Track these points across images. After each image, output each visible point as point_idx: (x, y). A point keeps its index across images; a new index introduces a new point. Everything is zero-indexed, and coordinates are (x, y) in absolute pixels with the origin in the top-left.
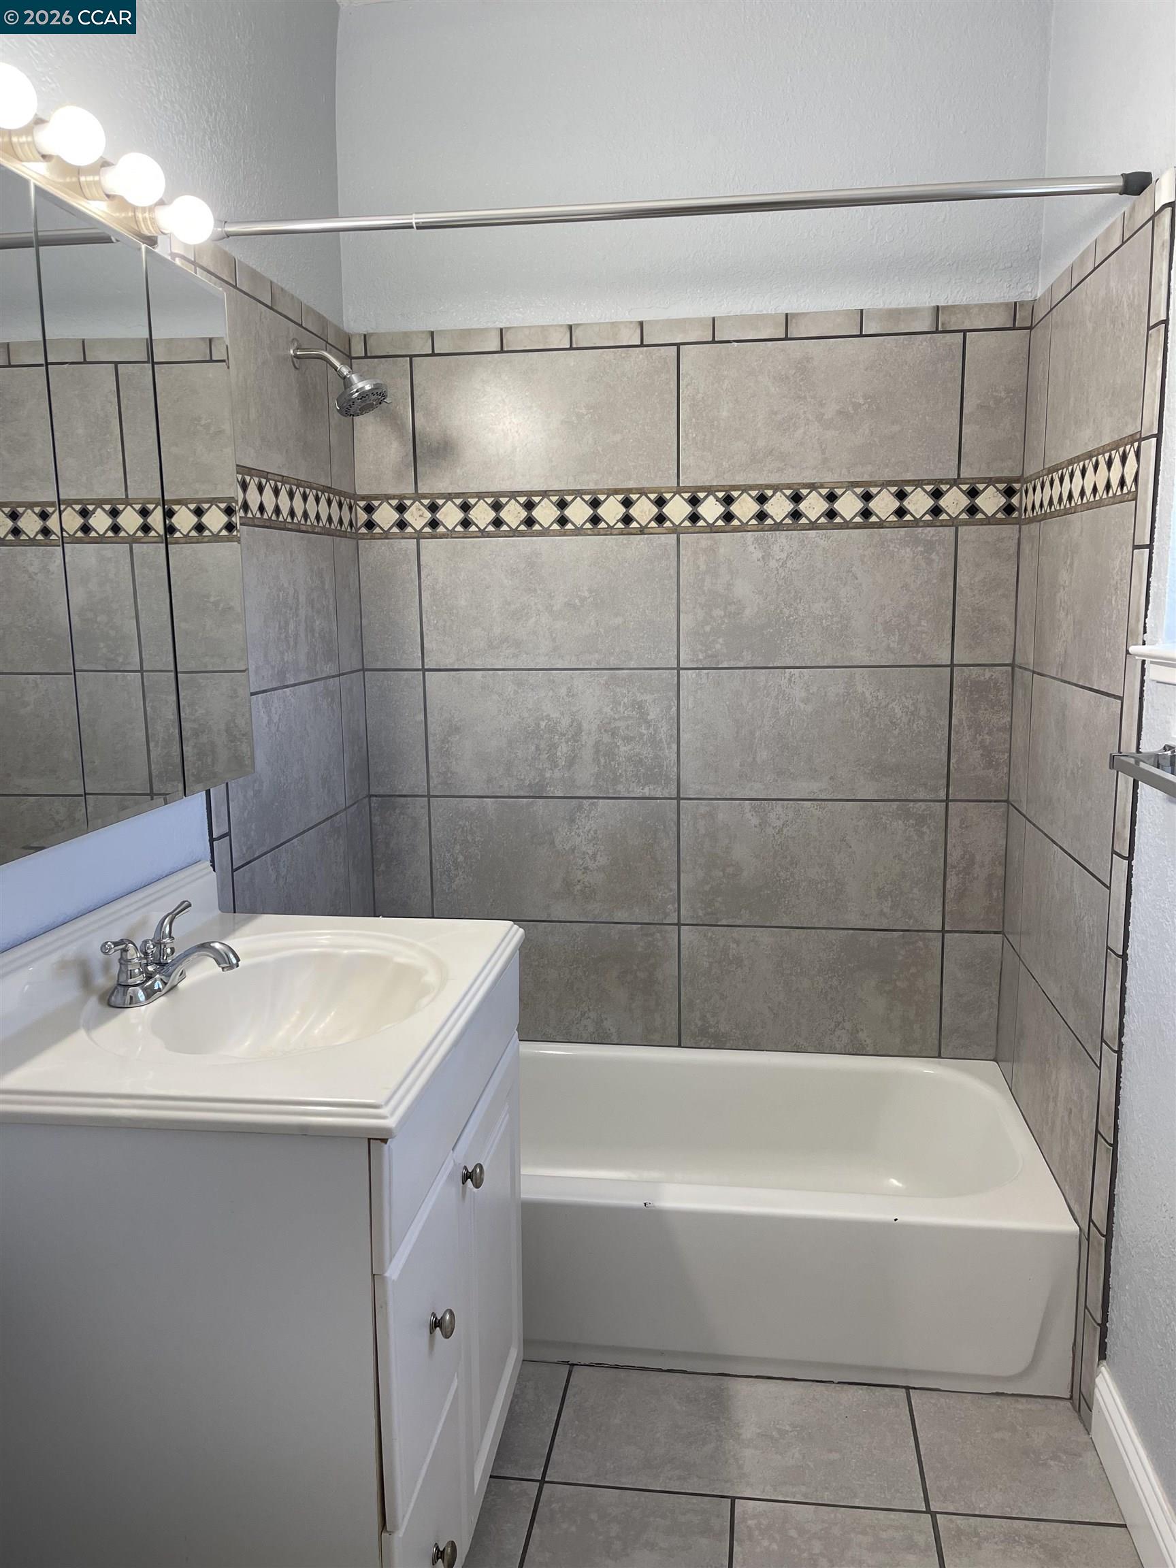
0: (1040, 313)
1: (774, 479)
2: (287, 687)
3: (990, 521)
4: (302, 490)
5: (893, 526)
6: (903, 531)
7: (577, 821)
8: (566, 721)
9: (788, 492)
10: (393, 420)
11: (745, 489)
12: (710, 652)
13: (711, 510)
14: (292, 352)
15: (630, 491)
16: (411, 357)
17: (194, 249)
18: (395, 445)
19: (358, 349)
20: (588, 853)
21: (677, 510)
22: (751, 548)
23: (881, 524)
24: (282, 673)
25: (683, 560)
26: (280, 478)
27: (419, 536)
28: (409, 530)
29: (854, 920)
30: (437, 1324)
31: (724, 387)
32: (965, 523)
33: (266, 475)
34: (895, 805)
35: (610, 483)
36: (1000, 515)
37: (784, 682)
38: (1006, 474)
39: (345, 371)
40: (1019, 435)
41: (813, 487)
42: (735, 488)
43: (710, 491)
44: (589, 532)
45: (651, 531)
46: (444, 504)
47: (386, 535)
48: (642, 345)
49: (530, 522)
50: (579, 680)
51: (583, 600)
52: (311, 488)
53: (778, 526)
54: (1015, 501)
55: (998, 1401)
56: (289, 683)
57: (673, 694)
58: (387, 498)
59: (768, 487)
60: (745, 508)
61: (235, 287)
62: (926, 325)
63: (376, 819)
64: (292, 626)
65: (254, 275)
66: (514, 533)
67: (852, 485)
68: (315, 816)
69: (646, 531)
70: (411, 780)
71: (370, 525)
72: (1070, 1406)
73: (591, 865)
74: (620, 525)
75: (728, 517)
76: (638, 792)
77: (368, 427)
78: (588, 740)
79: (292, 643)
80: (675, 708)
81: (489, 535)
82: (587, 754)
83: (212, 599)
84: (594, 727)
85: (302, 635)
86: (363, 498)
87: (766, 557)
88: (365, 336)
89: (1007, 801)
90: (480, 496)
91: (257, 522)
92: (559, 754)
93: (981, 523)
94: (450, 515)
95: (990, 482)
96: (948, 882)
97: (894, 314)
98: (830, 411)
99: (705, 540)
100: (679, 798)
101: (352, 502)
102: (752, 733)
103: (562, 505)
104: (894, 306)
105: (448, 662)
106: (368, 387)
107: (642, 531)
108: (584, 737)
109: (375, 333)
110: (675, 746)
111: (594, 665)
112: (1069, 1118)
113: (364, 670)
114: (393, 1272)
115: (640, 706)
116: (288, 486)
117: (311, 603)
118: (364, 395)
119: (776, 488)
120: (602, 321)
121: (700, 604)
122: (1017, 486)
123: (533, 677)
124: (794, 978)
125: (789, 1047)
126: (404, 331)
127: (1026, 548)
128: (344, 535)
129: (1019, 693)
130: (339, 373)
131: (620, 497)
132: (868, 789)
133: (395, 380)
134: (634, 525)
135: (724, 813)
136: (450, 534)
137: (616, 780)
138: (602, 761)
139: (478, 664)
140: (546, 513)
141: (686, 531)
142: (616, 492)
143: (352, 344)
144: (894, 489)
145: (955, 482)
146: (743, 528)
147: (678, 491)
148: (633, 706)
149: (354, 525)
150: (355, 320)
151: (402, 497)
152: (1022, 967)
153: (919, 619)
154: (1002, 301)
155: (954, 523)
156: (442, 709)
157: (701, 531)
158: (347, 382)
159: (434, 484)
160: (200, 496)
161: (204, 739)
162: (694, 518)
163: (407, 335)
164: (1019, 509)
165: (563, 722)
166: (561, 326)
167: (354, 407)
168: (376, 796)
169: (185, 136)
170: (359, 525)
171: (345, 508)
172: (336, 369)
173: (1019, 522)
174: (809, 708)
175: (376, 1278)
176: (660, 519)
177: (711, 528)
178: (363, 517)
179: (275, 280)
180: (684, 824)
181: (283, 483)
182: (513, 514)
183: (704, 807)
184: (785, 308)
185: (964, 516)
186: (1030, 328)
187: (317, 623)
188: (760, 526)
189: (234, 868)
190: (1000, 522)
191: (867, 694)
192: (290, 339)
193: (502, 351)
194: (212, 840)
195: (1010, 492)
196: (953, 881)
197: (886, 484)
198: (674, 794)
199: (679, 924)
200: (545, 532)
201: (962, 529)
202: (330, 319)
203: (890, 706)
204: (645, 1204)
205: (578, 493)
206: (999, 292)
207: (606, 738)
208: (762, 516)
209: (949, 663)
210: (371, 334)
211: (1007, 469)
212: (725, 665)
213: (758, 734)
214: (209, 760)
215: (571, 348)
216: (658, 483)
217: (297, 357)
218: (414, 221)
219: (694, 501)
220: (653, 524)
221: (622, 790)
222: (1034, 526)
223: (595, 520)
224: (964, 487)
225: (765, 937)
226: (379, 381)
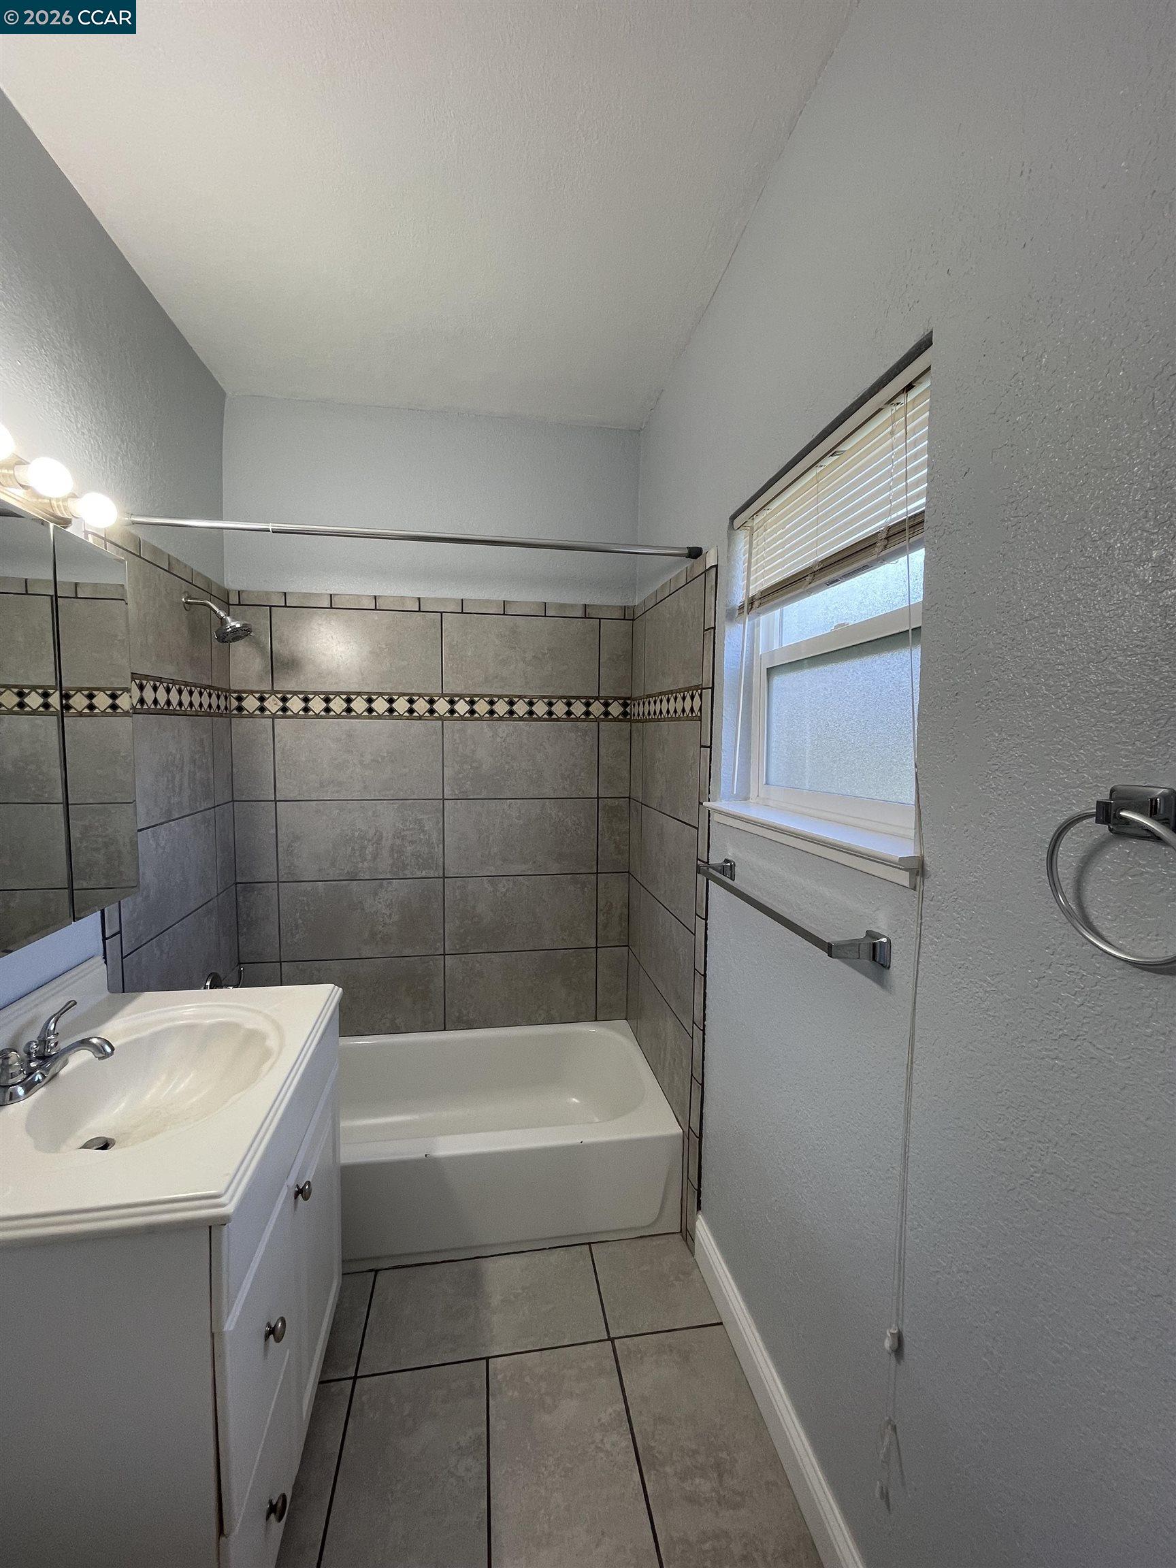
0: (638, 613)
1: (499, 692)
2: (173, 820)
3: (615, 720)
4: (189, 688)
5: (564, 720)
6: (570, 724)
7: (379, 894)
8: (371, 832)
9: (507, 700)
10: (257, 644)
11: (482, 697)
12: (462, 790)
13: (462, 707)
14: (183, 600)
15: (413, 694)
16: (271, 607)
17: (105, 530)
18: (258, 660)
19: (234, 599)
20: (386, 914)
21: (442, 706)
22: (486, 730)
23: (558, 720)
24: (169, 812)
25: (446, 736)
26: (171, 681)
27: (274, 716)
28: (267, 713)
29: (548, 944)
30: (272, 1331)
31: (469, 638)
32: (603, 720)
33: (160, 680)
34: (569, 876)
35: (401, 690)
36: (620, 717)
37: (506, 807)
38: (623, 695)
39: (222, 614)
40: (629, 675)
41: (520, 697)
42: (477, 696)
43: (462, 697)
44: (387, 717)
45: (426, 718)
46: (291, 698)
47: (251, 715)
48: (419, 611)
49: (349, 710)
50: (380, 806)
51: (383, 758)
52: (196, 687)
53: (501, 718)
54: (628, 710)
55: (641, 1242)
56: (174, 818)
57: (440, 815)
58: (252, 692)
59: (495, 696)
60: (482, 707)
61: (140, 557)
62: (580, 614)
63: (240, 899)
64: (177, 779)
65: (155, 550)
66: (338, 716)
67: (542, 697)
68: (193, 905)
69: (423, 718)
70: (266, 871)
71: (240, 709)
72: (680, 1237)
73: (388, 921)
74: (406, 714)
75: (472, 712)
76: (418, 874)
77: (240, 649)
78: (386, 844)
79: (177, 790)
80: (441, 823)
81: (322, 717)
82: (385, 853)
83: (122, 754)
84: (390, 835)
85: (186, 784)
86: (235, 692)
87: (495, 735)
88: (239, 592)
89: (628, 872)
90: (316, 693)
91: (151, 711)
92: (367, 852)
93: (611, 720)
94: (296, 704)
95: (616, 699)
96: (598, 919)
97: (562, 606)
98: (529, 656)
99: (458, 725)
100: (444, 877)
101: (228, 694)
102: (488, 837)
103: (370, 701)
104: (562, 602)
105: (291, 796)
106: (238, 626)
107: (420, 718)
108: (383, 842)
109: (246, 591)
110: (441, 846)
111: (390, 797)
112: (674, 1063)
113: (233, 801)
114: (229, 1325)
115: (418, 822)
116: (177, 687)
117: (194, 761)
118: (235, 630)
119: (500, 697)
120: (395, 595)
121: (456, 762)
122: (629, 702)
123: (350, 805)
124: (513, 982)
125: (511, 1024)
126: (265, 590)
127: (635, 735)
128: (221, 715)
129: (634, 813)
130: (218, 615)
131: (407, 698)
132: (554, 868)
133: (259, 622)
134: (415, 714)
135: (472, 885)
136: (296, 716)
137: (404, 867)
138: (396, 855)
139: (314, 796)
140: (359, 705)
141: (447, 719)
142: (404, 695)
143: (230, 597)
144: (565, 701)
145: (597, 699)
146: (481, 719)
147: (442, 695)
148: (415, 822)
149: (229, 708)
150: (233, 581)
151: (262, 692)
152: (641, 969)
153: (580, 773)
154: (617, 604)
155: (597, 720)
156: (287, 825)
157: (457, 719)
158: (223, 621)
159: (285, 684)
160: (115, 686)
161: (112, 848)
162: (452, 711)
163: (267, 593)
164: (630, 714)
165: (370, 833)
166: (369, 596)
167: (227, 638)
168: (240, 883)
169: (100, 454)
170: (232, 708)
171: (222, 698)
172: (215, 612)
173: (630, 721)
174: (521, 822)
175: (214, 1336)
176: (432, 711)
177: (462, 718)
178: (235, 703)
179: (172, 554)
180: (447, 893)
181: (174, 684)
182: (338, 705)
183: (459, 882)
184: (502, 598)
185: (602, 717)
186: (633, 620)
187: (198, 774)
188: (491, 718)
189: (124, 956)
190: (620, 721)
191: (553, 814)
192: (183, 591)
193: (331, 608)
194: (104, 939)
195: (625, 705)
196: (601, 918)
197: (560, 698)
198: (441, 875)
199: (444, 955)
200: (359, 716)
201: (602, 724)
202: (214, 580)
203: (566, 820)
204: (426, 1155)
205: (381, 694)
206: (616, 600)
207: (398, 842)
208: (492, 712)
209: (596, 796)
210: (243, 591)
211: (624, 693)
212: (471, 797)
213: (491, 838)
214: (116, 863)
215: (376, 609)
216: (430, 691)
217: (187, 603)
218: (270, 528)
219: (452, 702)
220: (427, 714)
221: (408, 874)
222: (640, 724)
223: (391, 710)
224: (602, 701)
225: (496, 958)
226: (246, 622)
